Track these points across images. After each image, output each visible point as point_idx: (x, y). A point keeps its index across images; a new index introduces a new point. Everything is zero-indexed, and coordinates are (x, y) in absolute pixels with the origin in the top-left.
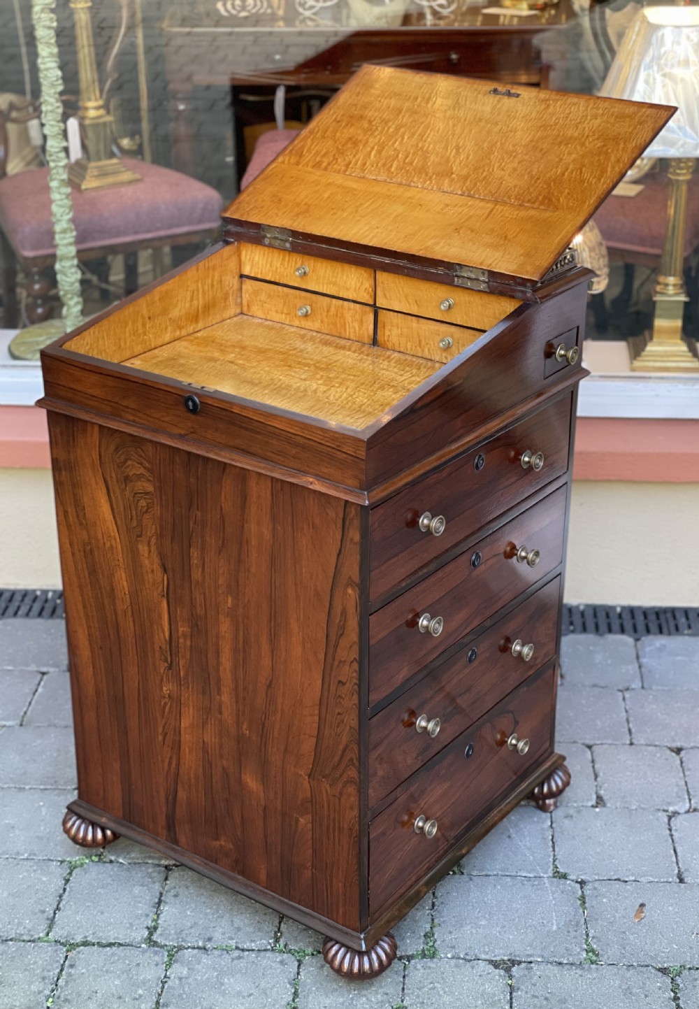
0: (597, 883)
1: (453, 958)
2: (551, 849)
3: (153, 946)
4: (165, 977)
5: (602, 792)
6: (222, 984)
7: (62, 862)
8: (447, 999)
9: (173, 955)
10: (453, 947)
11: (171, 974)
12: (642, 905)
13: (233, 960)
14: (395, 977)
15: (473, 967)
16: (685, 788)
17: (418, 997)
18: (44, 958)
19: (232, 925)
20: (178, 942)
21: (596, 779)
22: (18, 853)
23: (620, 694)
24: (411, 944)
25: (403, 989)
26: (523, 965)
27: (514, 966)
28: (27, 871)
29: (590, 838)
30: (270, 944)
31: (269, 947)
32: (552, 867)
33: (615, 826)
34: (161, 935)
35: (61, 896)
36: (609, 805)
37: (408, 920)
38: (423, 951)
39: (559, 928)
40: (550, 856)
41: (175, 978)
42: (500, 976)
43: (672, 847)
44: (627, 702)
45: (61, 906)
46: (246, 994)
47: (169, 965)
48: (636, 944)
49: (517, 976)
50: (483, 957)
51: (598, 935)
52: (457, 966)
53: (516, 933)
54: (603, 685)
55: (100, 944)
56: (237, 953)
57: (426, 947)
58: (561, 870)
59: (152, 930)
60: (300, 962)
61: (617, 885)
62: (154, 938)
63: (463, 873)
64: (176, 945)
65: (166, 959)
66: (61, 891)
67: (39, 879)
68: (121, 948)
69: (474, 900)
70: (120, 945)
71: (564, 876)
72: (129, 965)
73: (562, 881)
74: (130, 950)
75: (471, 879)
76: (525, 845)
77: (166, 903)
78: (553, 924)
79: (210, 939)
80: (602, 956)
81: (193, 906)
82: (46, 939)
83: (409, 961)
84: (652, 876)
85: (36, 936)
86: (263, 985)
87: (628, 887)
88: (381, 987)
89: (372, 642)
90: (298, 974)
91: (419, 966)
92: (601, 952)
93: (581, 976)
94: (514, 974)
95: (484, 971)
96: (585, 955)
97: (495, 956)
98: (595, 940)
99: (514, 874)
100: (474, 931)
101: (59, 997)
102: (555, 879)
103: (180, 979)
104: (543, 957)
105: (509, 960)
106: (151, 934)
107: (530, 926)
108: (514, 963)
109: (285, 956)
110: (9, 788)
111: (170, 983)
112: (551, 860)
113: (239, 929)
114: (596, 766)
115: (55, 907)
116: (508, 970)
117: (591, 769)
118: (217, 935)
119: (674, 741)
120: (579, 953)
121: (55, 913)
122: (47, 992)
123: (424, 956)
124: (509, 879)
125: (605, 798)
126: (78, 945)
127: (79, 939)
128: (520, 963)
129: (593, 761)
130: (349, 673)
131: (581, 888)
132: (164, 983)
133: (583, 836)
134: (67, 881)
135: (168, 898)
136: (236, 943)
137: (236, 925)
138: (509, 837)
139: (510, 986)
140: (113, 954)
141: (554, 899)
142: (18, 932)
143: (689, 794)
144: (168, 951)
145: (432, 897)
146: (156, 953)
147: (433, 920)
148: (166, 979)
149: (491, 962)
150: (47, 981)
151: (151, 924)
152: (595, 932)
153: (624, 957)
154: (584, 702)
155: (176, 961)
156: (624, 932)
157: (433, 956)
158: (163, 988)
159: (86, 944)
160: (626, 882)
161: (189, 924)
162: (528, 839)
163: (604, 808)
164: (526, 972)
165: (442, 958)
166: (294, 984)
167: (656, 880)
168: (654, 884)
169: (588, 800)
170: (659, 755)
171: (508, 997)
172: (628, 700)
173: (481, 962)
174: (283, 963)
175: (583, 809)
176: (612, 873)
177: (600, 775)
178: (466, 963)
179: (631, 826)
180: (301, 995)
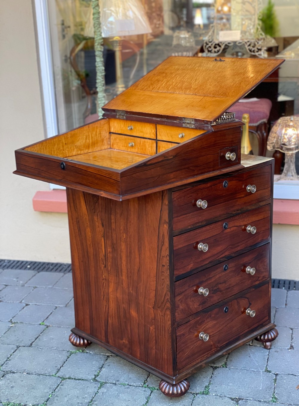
0: (283, 375)
1: (215, 395)
2: (267, 362)
3: (96, 381)
4: (97, 391)
5: (293, 344)
6: (119, 396)
7: (68, 351)
9: (102, 385)
10: (216, 392)
11: (100, 391)
13: (125, 388)
14: (190, 400)
15: (222, 399)
18: (52, 382)
19: (128, 377)
20: (105, 381)
21: (292, 340)
22: (52, 347)
24: (198, 389)
25: (192, 404)
27: (240, 400)
28: (54, 353)
29: (284, 359)
30: (142, 384)
31: (141, 386)
32: (265, 368)
33: (296, 356)
34: (100, 378)
35: (64, 362)
36: (295, 349)
37: (200, 381)
39: (262, 389)
40: (265, 364)
41: (101, 392)
42: (233, 403)
45: (64, 365)
46: (127, 400)
47: (100, 388)
48: (294, 397)
49: (240, 404)
50: (228, 396)
51: (278, 392)
52: (216, 398)
53: (244, 389)
55: (75, 379)
56: (128, 386)
57: (205, 391)
58: (269, 369)
59: (96, 376)
60: (152, 392)
61: (291, 376)
62: (96, 379)
63: (227, 367)
64: (104, 382)
65: (99, 386)
66: (65, 361)
67: (58, 356)
68: (83, 381)
69: (229, 377)
70: (83, 380)
71: (270, 372)
72: (84, 386)
73: (268, 373)
74: (86, 382)
75: (230, 370)
76: (256, 360)
77: (104, 367)
78: (260, 387)
79: (118, 381)
80: (279, 400)
81: (114, 369)
82: (55, 376)
83: (197, 395)
85: (51, 374)
86: (135, 398)
87: (296, 378)
88: (183, 402)
89: (175, 248)
90: (150, 395)
91: (200, 397)
92: (278, 398)
94: (239, 403)
95: (227, 401)
96: (271, 399)
97: (233, 396)
98: (277, 394)
99: (248, 369)
100: (226, 387)
101: (54, 395)
102: (265, 372)
103: (103, 393)
104: (253, 398)
105: (238, 398)
106: (95, 377)
107: (250, 387)
108: (240, 399)
109: (147, 389)
110: (55, 326)
111: (98, 394)
112: (265, 366)
113: (130, 378)
114: (293, 335)
115: (61, 365)
116: (237, 402)
117: (291, 336)
118: (122, 380)
120: (269, 398)
121: (61, 368)
122: (51, 393)
123: (203, 393)
124: (245, 371)
125: (294, 346)
126: (66, 378)
127: (67, 377)
128: (242, 399)
129: (292, 334)
130: (166, 261)
131: (276, 376)
132: (96, 394)
133: (281, 359)
134: (68, 357)
135: (106, 366)
136: (128, 383)
137: (130, 377)
138: (250, 357)
140: (79, 383)
141: (263, 379)
142: (45, 372)
144: (101, 384)
145: (212, 374)
146: (96, 384)
147: (210, 382)
148: (97, 393)
149: (231, 398)
150: (51, 389)
151: (96, 374)
152: (278, 391)
153: (288, 401)
154: (293, 314)
155: (103, 387)
157: (207, 394)
158: (95, 396)
159: (69, 378)
160: (296, 375)
161: (111, 375)
162: (257, 358)
163: (292, 350)
164: (245, 403)
165: (210, 395)
166: (148, 399)
169: (287, 347)
173: (226, 398)
174: (145, 391)
175: (283, 349)
176: (290, 372)
177: (294, 339)
178: (220, 398)
180: (149, 403)
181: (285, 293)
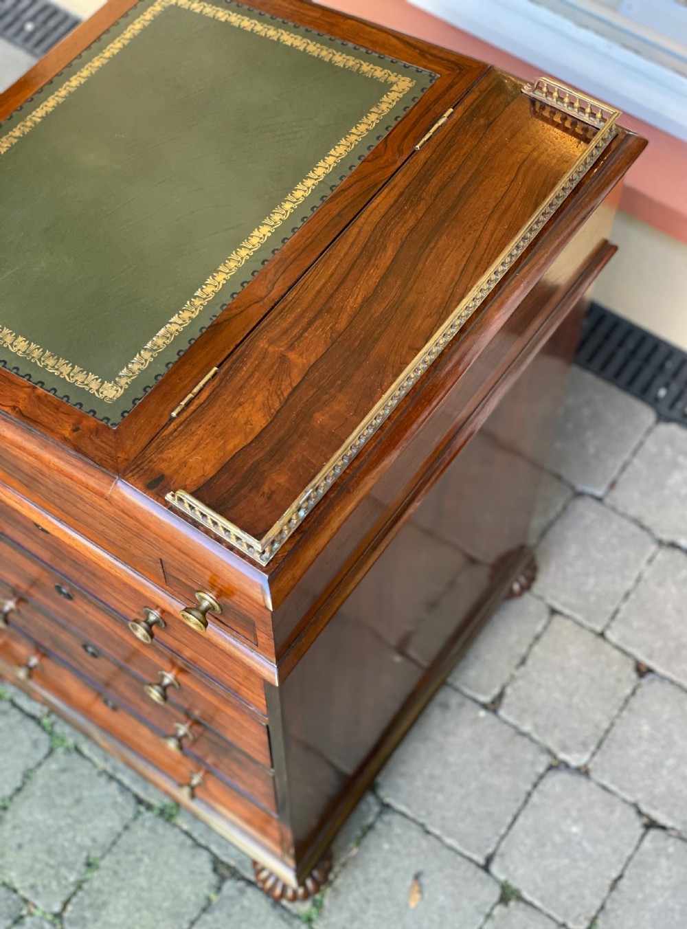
0: (399, 818)
1: (187, 834)
5: (509, 691)
8: (142, 881)
12: (417, 876)
14: (118, 823)
15: (193, 856)
16: (601, 734)
17: (118, 862)
21: (517, 668)
23: (653, 548)
25: (114, 843)
26: (241, 884)
27: (231, 878)
29: (441, 750)
33: (481, 748)
36: (500, 713)
38: (165, 806)
42: (209, 883)
43: (515, 811)
44: (650, 569)
49: (224, 893)
50: (214, 848)
51: (341, 889)
52: (182, 845)
54: (646, 523)
56: (7, 707)
57: (172, 802)
60: (51, 751)
61: (415, 833)
80: (325, 918)
83: (145, 812)
84: (460, 841)
87: (424, 843)
88: (97, 828)
90: (39, 765)
91: (148, 824)
92: (326, 913)
94: (223, 888)
95: (199, 867)
97: (226, 856)
98: (332, 894)
105: (232, 868)
108: (233, 873)
109: (44, 737)
114: (536, 648)
117: (525, 648)
119: (650, 657)
123: (162, 813)
125: (506, 701)
128: (239, 877)
129: (537, 638)
139: (209, 900)
143: (599, 746)
149: (215, 859)
152: (342, 883)
154: (602, 539)
156: (368, 901)
157: (170, 819)
160: (428, 832)
163: (491, 716)
164: (236, 893)
165: (175, 825)
166: (27, 776)
167: (460, 849)
168: (452, 853)
169: (485, 693)
170: (615, 668)
171: (195, 915)
172: (655, 563)
173: (205, 854)
174: (35, 744)
175: (469, 703)
176: (423, 813)
177: (530, 662)
178: (192, 847)
179: (497, 758)
180: (23, 794)
181: (644, 429)
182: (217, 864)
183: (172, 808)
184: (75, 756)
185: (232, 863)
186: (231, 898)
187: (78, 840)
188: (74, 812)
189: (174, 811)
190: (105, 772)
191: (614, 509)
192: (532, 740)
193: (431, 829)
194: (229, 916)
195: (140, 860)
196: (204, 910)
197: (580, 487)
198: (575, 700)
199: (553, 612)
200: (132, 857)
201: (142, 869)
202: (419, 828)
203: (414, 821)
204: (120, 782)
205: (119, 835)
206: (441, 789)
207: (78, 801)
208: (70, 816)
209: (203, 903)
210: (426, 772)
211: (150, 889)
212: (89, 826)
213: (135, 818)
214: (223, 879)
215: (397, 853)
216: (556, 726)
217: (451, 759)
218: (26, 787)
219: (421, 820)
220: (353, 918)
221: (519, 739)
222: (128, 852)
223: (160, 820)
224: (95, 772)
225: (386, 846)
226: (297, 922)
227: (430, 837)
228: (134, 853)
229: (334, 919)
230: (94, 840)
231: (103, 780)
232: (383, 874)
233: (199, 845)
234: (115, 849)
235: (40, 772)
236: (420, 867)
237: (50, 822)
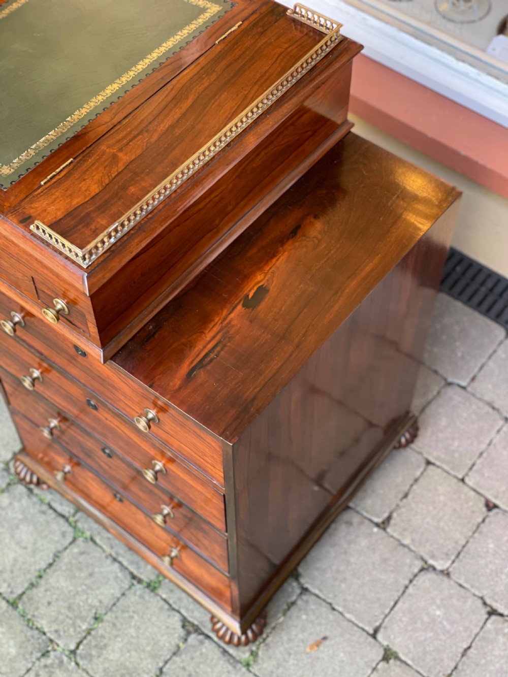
0: (313, 598)
1: (165, 600)
3: (6, 470)
5: (395, 515)
6: (17, 527)
8: (132, 632)
9: (11, 484)
10: (172, 591)
12: (325, 638)
13: (39, 512)
15: (169, 616)
16: (460, 548)
17: (116, 618)
21: (401, 500)
23: (501, 422)
25: (114, 605)
26: (201, 637)
27: (195, 633)
29: (346, 553)
30: (70, 513)
31: (68, 515)
33: (374, 553)
36: (388, 530)
38: (151, 581)
42: (179, 635)
43: (396, 598)
44: (498, 437)
46: (23, 545)
49: (189, 643)
50: (183, 612)
51: (271, 644)
52: (161, 609)
54: (496, 406)
56: (45, 508)
57: (156, 579)
58: (300, 570)
60: (74, 540)
61: (325, 609)
62: (11, 464)
65: (4, 485)
71: (297, 577)
73: (292, 580)
80: (259, 664)
83: (137, 584)
84: (356, 616)
86: (39, 544)
87: (331, 617)
90: (66, 548)
91: (138, 593)
92: (260, 661)
93: (229, 672)
94: (189, 640)
95: (172, 624)
96: (247, 656)
97: (191, 617)
98: (265, 648)
105: (196, 626)
106: (11, 459)
108: (197, 630)
109: (70, 529)
114: (415, 487)
117: (408, 486)
119: (496, 497)
120: (244, 652)
123: (148, 585)
125: (392, 522)
128: (200, 633)
129: (416, 480)
131: (301, 594)
133: (342, 548)
136: (52, 499)
139: (178, 647)
143: (458, 556)
144: (10, 480)
149: (184, 619)
154: (465, 415)
156: (290, 654)
157: (153, 590)
160: (334, 609)
163: (382, 532)
164: (197, 643)
165: (157, 595)
166: (57, 556)
167: (356, 622)
168: (351, 624)
169: (378, 516)
170: (471, 504)
171: (168, 657)
172: (501, 432)
173: (178, 615)
174: (64, 534)
175: (366, 521)
176: (331, 596)
177: (410, 496)
178: (168, 610)
179: (385, 560)
180: (53, 568)
181: (497, 342)
182: (185, 623)
183: (155, 582)
184: (91, 543)
185: (196, 623)
186: (194, 647)
187: (90, 601)
188: (88, 582)
189: (157, 585)
190: (111, 555)
191: (474, 395)
192: (410, 550)
193: (336, 607)
194: (192, 659)
195: (132, 617)
196: (175, 654)
197: (450, 380)
198: (442, 524)
199: (428, 463)
200: (126, 615)
201: (133, 624)
202: (328, 606)
203: (324, 600)
204: (120, 563)
205: (118, 599)
206: (344, 580)
207: (91, 575)
208: (86, 585)
209: (174, 649)
210: (334, 567)
211: (138, 637)
212: (98, 592)
213: (130, 588)
214: (189, 633)
215: (312, 622)
216: (427, 541)
217: (352, 560)
218: (55, 564)
219: (329, 601)
220: (279, 666)
221: (401, 548)
222: (123, 611)
223: (147, 590)
224: (104, 555)
225: (304, 617)
226: (239, 666)
227: (335, 613)
228: (128, 612)
229: (265, 665)
230: (101, 602)
231: (109, 561)
232: (301, 636)
233: (174, 609)
234: (114, 608)
235: (66, 554)
236: (327, 634)
237: (71, 588)
